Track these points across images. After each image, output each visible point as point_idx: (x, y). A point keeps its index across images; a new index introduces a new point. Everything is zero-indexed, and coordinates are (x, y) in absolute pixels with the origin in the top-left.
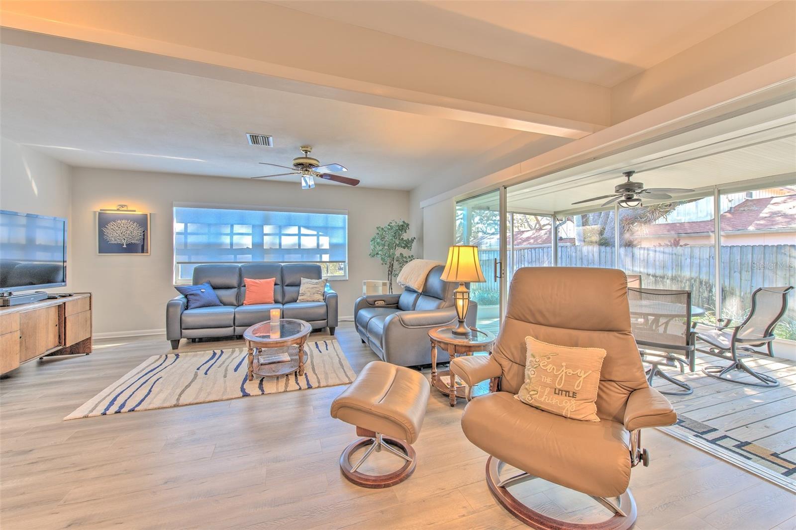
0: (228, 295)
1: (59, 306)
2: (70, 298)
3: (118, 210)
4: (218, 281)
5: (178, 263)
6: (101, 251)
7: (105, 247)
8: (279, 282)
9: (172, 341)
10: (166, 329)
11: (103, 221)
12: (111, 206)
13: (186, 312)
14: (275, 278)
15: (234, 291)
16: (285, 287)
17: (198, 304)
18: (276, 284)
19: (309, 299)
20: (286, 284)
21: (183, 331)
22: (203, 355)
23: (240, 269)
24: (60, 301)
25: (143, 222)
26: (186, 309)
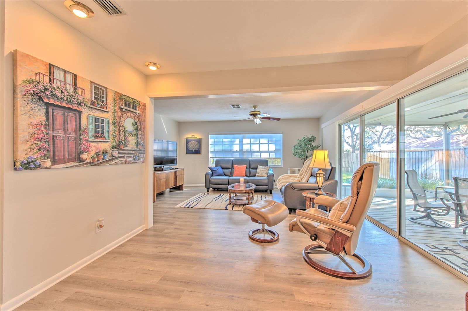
0: (227, 171)
1: (175, 172)
2: (178, 170)
3: (192, 137)
4: (224, 166)
5: (211, 158)
6: (186, 153)
7: (189, 151)
8: (248, 167)
9: (207, 188)
10: (205, 184)
11: (188, 141)
12: (189, 136)
14: (246, 165)
15: (230, 170)
16: (251, 170)
17: (216, 175)
18: (246, 168)
19: (261, 175)
20: (251, 168)
21: (211, 185)
22: (216, 195)
23: (232, 161)
24: (175, 170)
25: (199, 141)
26: (212, 176)
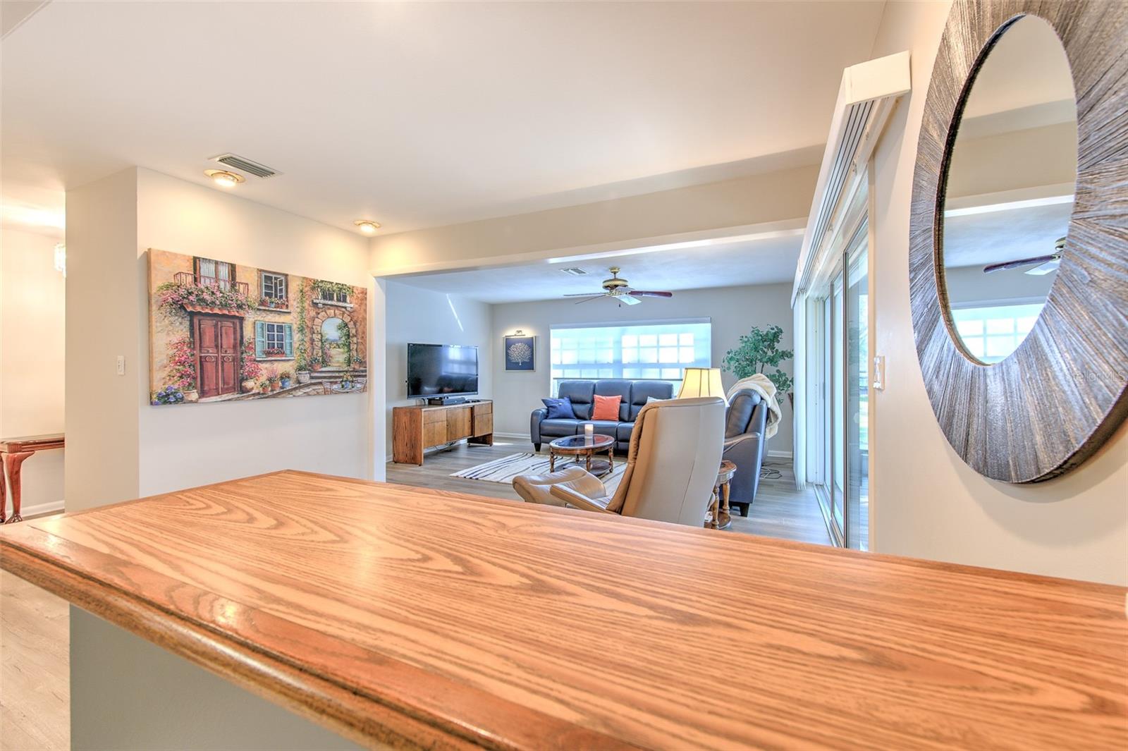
0: (580, 409)
1: (472, 408)
2: (477, 403)
3: (515, 335)
4: (577, 396)
5: (554, 379)
6: (507, 369)
7: (511, 365)
8: (627, 400)
9: (535, 444)
10: (530, 435)
11: (509, 343)
12: (511, 332)
13: (544, 421)
14: (620, 396)
15: (588, 405)
16: (632, 406)
17: (554, 415)
18: (622, 402)
20: (634, 402)
21: (541, 436)
22: (541, 458)
23: (595, 385)
24: (471, 404)
25: (530, 343)
26: (546, 418)
